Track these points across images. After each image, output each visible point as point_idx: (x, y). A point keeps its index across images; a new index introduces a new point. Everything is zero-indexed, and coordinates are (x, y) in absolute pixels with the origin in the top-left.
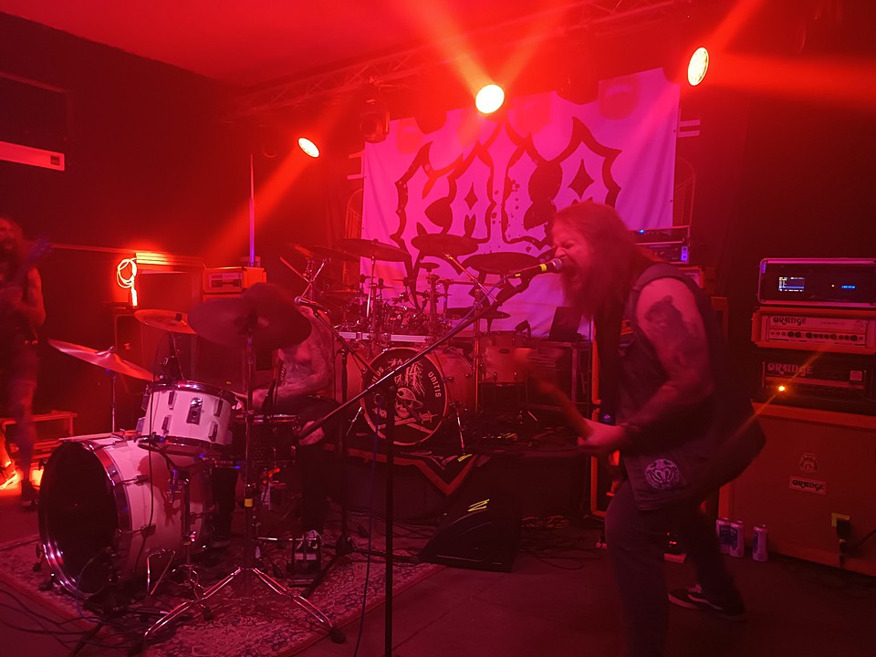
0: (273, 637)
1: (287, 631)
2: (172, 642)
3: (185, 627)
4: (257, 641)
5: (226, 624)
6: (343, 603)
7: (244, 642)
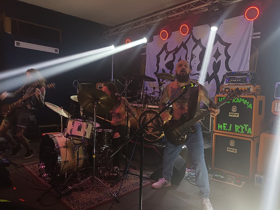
0: (99, 198)
1: (103, 197)
2: (70, 196)
3: (75, 192)
4: (94, 199)
5: (86, 193)
6: (123, 190)
7: (90, 199)
